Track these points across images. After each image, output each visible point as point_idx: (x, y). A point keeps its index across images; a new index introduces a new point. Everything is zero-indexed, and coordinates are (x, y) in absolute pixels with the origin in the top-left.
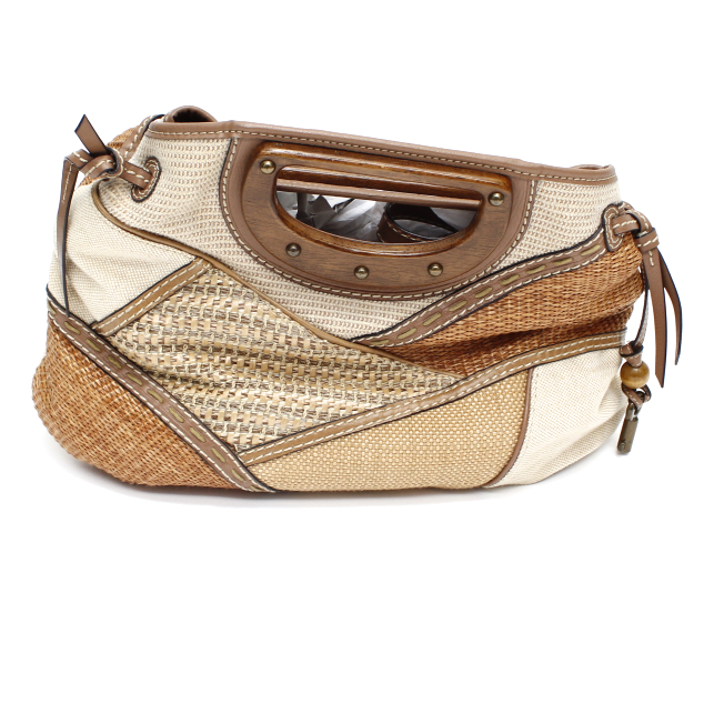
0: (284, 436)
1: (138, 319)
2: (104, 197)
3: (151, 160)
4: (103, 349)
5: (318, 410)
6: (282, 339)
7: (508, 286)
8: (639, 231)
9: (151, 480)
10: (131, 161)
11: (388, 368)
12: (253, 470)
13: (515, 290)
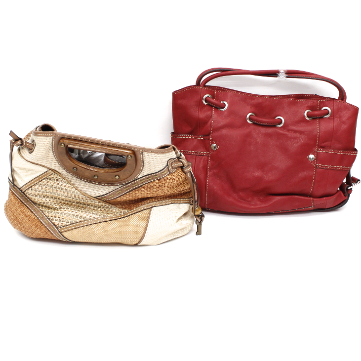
0: (72, 224)
1: (31, 187)
2: (21, 151)
3: (33, 141)
4: (23, 196)
5: (83, 216)
6: (73, 196)
7: (142, 183)
8: (183, 166)
9: (34, 236)
10: (28, 142)
11: (108, 207)
12: (63, 233)
13: (144, 185)
